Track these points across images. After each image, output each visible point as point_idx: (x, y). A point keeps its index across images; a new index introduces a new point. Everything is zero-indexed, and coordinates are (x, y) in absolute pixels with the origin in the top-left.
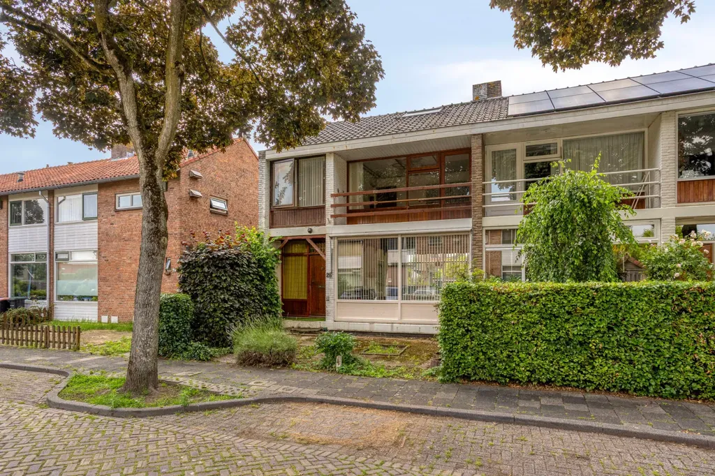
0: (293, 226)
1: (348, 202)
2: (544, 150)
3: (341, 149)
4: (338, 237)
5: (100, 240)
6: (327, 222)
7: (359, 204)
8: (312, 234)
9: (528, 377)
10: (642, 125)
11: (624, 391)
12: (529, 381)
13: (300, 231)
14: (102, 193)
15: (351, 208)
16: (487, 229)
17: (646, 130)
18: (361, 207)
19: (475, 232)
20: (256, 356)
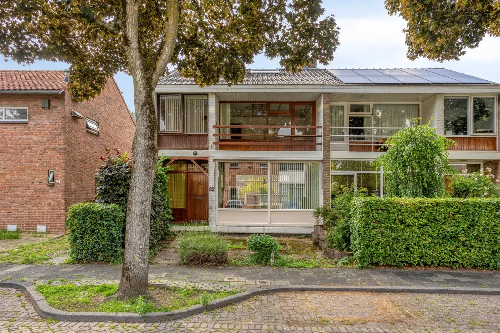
0: (179, 149)
1: (220, 133)
2: (359, 109)
3: (222, 91)
4: (218, 160)
6: (210, 147)
7: (228, 135)
8: (196, 156)
9: (419, 261)
10: (418, 100)
11: (475, 267)
12: (419, 264)
13: (186, 153)
15: (221, 138)
16: (332, 159)
17: (420, 103)
18: (229, 138)
19: (325, 162)
20: (204, 256)
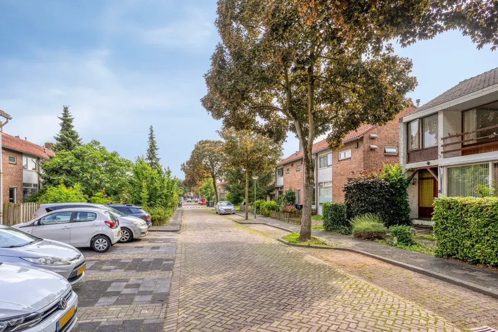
0: (420, 161)
3: (446, 107)
4: (446, 166)
5: (333, 176)
6: (439, 157)
7: (473, 140)
8: (430, 165)
13: (422, 164)
14: (334, 152)
18: (474, 142)
